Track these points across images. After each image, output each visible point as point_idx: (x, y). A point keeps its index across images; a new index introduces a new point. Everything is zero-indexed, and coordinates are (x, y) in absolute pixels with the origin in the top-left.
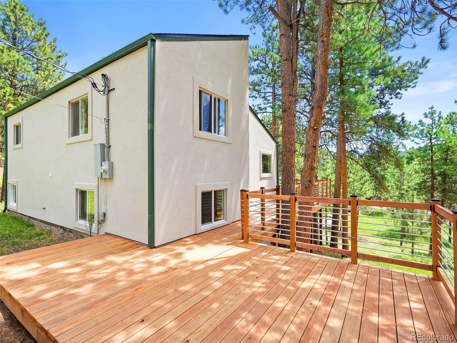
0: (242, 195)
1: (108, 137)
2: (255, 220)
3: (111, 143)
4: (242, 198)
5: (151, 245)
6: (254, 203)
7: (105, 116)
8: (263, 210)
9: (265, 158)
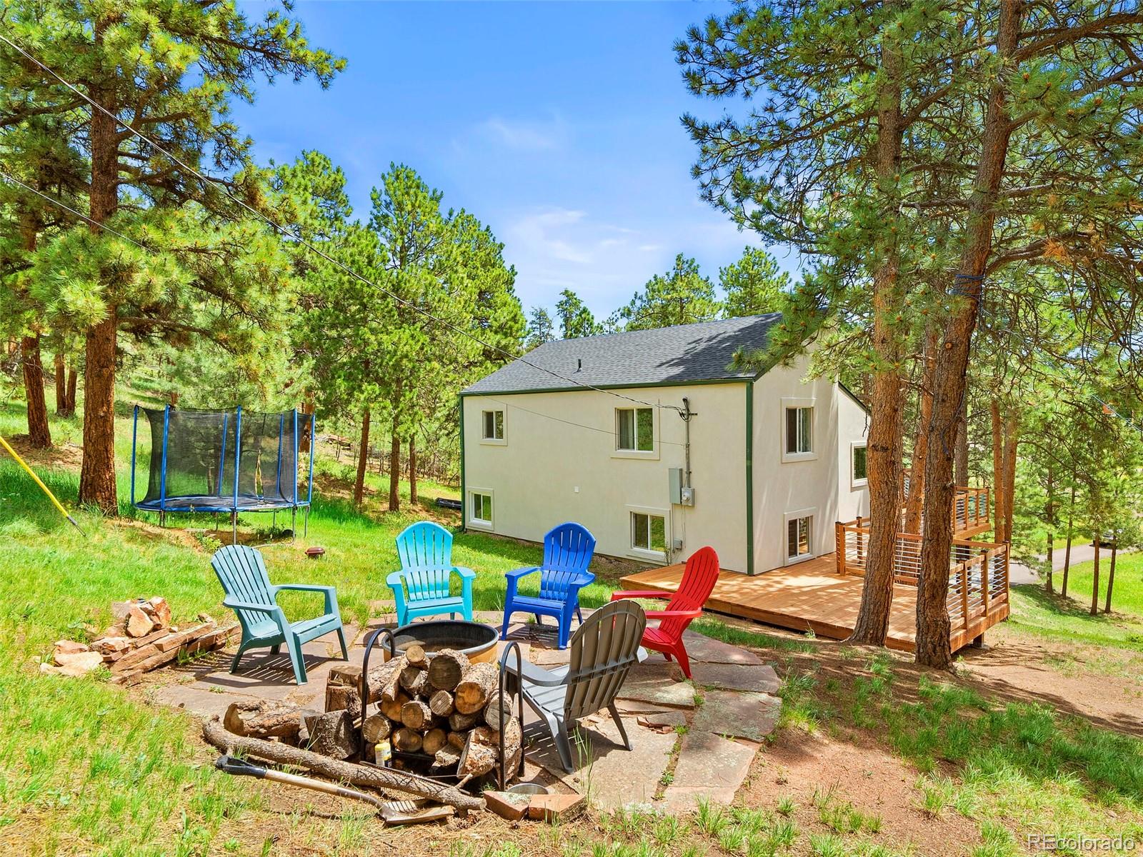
0: (837, 527)
1: (688, 464)
2: (851, 555)
3: (692, 469)
4: (837, 531)
5: (750, 573)
6: (850, 537)
7: (685, 442)
8: (859, 543)
9: (859, 453)
